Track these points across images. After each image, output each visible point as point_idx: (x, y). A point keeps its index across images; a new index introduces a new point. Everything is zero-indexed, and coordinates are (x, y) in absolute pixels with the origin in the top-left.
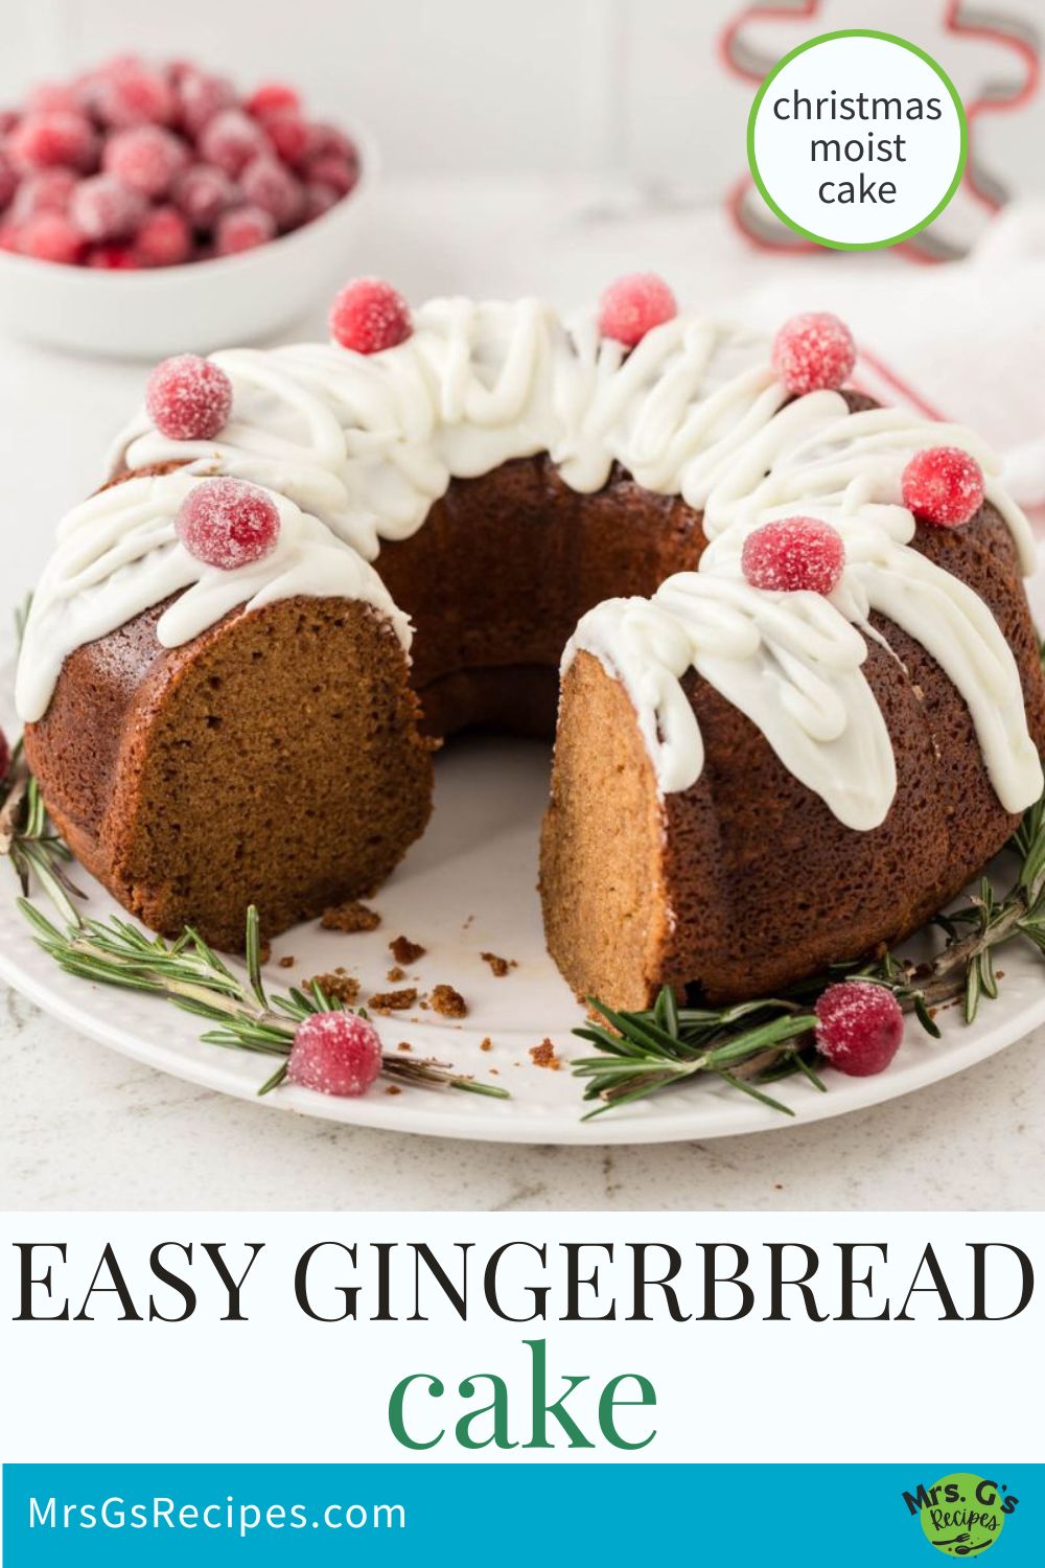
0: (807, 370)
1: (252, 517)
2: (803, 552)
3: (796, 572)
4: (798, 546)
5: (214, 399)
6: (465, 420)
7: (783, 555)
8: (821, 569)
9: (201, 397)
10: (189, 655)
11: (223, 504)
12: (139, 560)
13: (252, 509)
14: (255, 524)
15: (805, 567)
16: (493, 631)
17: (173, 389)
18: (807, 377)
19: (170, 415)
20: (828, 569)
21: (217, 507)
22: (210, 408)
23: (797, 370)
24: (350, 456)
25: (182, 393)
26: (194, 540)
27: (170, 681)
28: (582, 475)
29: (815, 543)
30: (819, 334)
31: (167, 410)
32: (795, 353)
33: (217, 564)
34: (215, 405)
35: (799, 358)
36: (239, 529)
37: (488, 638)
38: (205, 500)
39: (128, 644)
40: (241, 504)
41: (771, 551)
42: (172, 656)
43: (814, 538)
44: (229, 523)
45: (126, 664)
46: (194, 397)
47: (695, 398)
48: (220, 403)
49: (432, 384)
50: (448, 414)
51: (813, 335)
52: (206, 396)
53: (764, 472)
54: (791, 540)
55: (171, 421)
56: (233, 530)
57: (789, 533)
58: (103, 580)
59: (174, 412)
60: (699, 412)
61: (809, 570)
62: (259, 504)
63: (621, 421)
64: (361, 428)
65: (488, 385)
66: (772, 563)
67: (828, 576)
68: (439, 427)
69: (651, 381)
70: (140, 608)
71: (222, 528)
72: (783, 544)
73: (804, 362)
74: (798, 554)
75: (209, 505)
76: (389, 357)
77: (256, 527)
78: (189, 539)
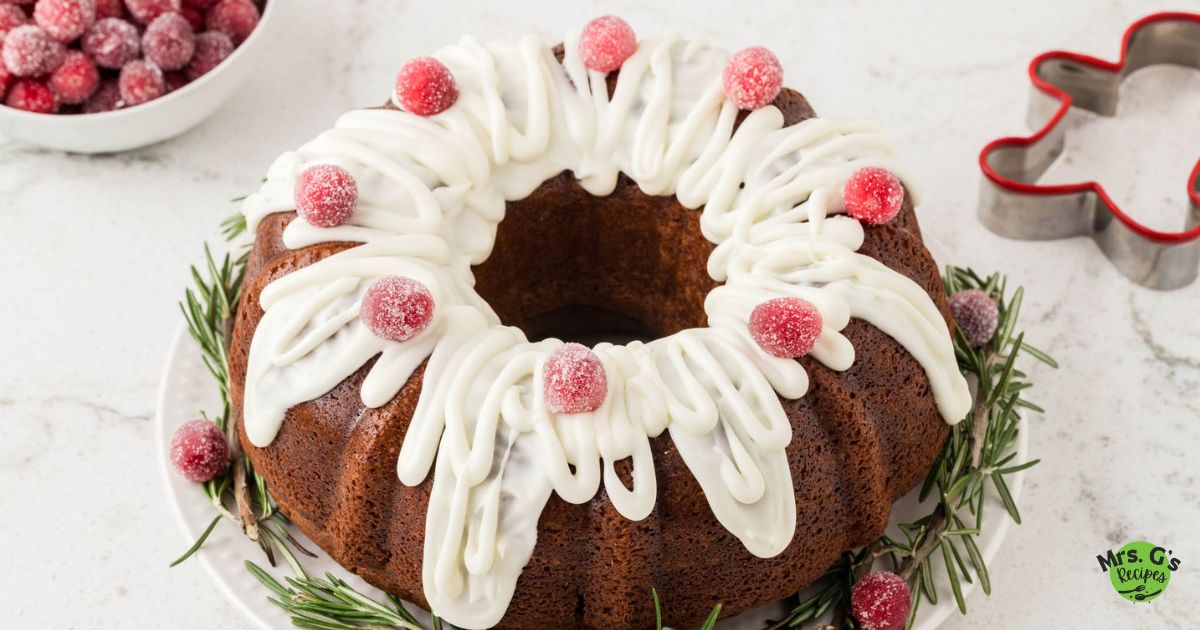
0: (754, 98)
1: (418, 307)
2: (798, 324)
3: (792, 338)
4: (795, 320)
5: (349, 199)
6: (511, 159)
7: (785, 324)
8: (809, 337)
9: (341, 201)
10: (387, 414)
11: (397, 301)
12: (333, 337)
13: (417, 301)
14: (421, 311)
15: (799, 335)
16: (540, 291)
17: (319, 198)
18: (754, 102)
19: (319, 216)
20: (813, 338)
21: (393, 303)
22: (347, 206)
23: (746, 98)
24: (443, 213)
25: (327, 200)
26: (378, 326)
27: (378, 436)
28: (600, 184)
29: (806, 319)
30: (760, 71)
31: (316, 212)
32: (744, 87)
33: (395, 339)
34: (350, 203)
35: (747, 90)
36: (410, 317)
37: (538, 296)
38: (383, 299)
39: (339, 404)
40: (409, 299)
41: (775, 322)
42: (375, 417)
43: (805, 315)
44: (403, 314)
45: (339, 419)
46: (336, 202)
47: (672, 119)
48: (353, 201)
49: (484, 136)
50: (499, 158)
51: (756, 72)
52: (343, 199)
53: (739, 184)
54: (791, 315)
55: (320, 218)
56: (406, 318)
57: (789, 310)
58: (310, 354)
59: (322, 213)
60: (681, 133)
61: (801, 337)
62: (421, 295)
63: (623, 142)
64: (442, 184)
65: (521, 129)
66: (775, 330)
67: (813, 342)
68: (494, 167)
69: (637, 106)
70: (344, 377)
71: (398, 318)
72: (784, 318)
73: (752, 93)
74: (795, 325)
75: (386, 302)
76: (446, 117)
77: (421, 313)
78: (373, 325)
